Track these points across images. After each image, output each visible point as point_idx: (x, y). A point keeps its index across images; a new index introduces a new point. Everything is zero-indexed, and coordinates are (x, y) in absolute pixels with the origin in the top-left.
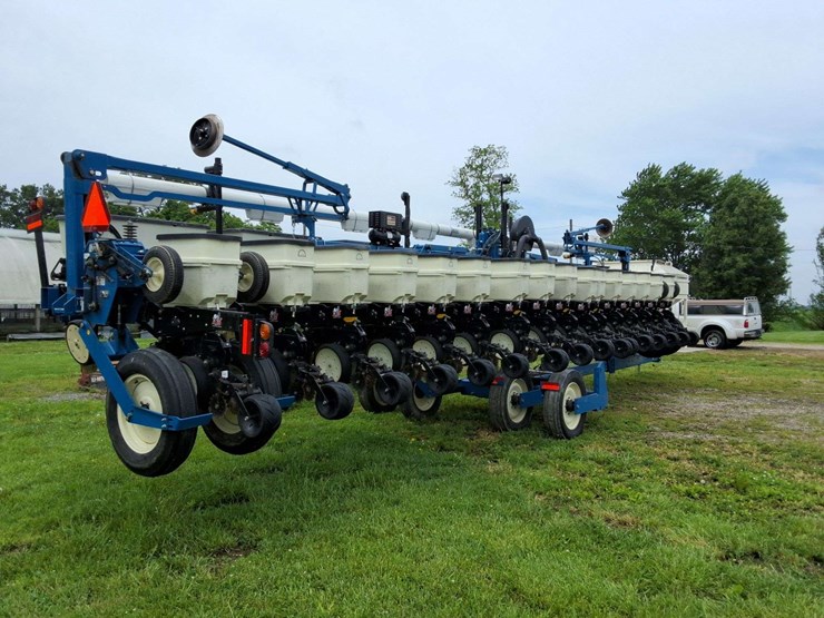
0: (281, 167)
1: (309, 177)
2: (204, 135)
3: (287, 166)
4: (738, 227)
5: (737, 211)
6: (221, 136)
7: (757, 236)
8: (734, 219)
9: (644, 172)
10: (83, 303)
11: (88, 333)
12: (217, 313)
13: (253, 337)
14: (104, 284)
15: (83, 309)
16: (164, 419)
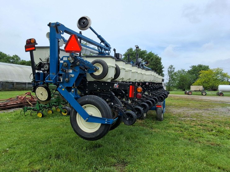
0: (97, 36)
1: (103, 41)
2: (83, 23)
3: (99, 37)
4: (153, 65)
5: (153, 61)
6: (89, 26)
7: (158, 67)
8: (152, 63)
9: (129, 49)
10: (62, 79)
11: (63, 89)
12: (116, 83)
13: (135, 91)
14: (72, 72)
15: (61, 81)
16: (106, 120)
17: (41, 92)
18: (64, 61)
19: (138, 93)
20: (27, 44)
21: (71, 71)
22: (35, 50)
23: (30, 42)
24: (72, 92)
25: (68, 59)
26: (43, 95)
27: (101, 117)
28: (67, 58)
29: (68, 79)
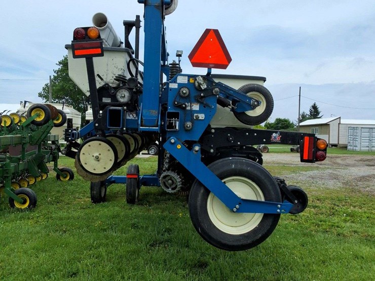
10: (178, 123)
11: (179, 147)
12: (276, 132)
13: (314, 148)
14: (198, 109)
15: (177, 128)
16: (279, 206)
17: (97, 154)
18: (179, 84)
19: (320, 150)
20: (74, 38)
21: (196, 107)
22: (102, 55)
23: (86, 34)
24: (194, 151)
25: (189, 81)
26: (101, 161)
27: (263, 200)
28: (187, 78)
29: (193, 123)
